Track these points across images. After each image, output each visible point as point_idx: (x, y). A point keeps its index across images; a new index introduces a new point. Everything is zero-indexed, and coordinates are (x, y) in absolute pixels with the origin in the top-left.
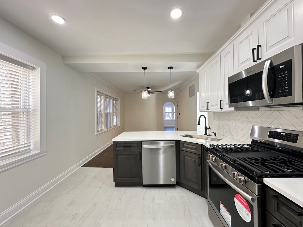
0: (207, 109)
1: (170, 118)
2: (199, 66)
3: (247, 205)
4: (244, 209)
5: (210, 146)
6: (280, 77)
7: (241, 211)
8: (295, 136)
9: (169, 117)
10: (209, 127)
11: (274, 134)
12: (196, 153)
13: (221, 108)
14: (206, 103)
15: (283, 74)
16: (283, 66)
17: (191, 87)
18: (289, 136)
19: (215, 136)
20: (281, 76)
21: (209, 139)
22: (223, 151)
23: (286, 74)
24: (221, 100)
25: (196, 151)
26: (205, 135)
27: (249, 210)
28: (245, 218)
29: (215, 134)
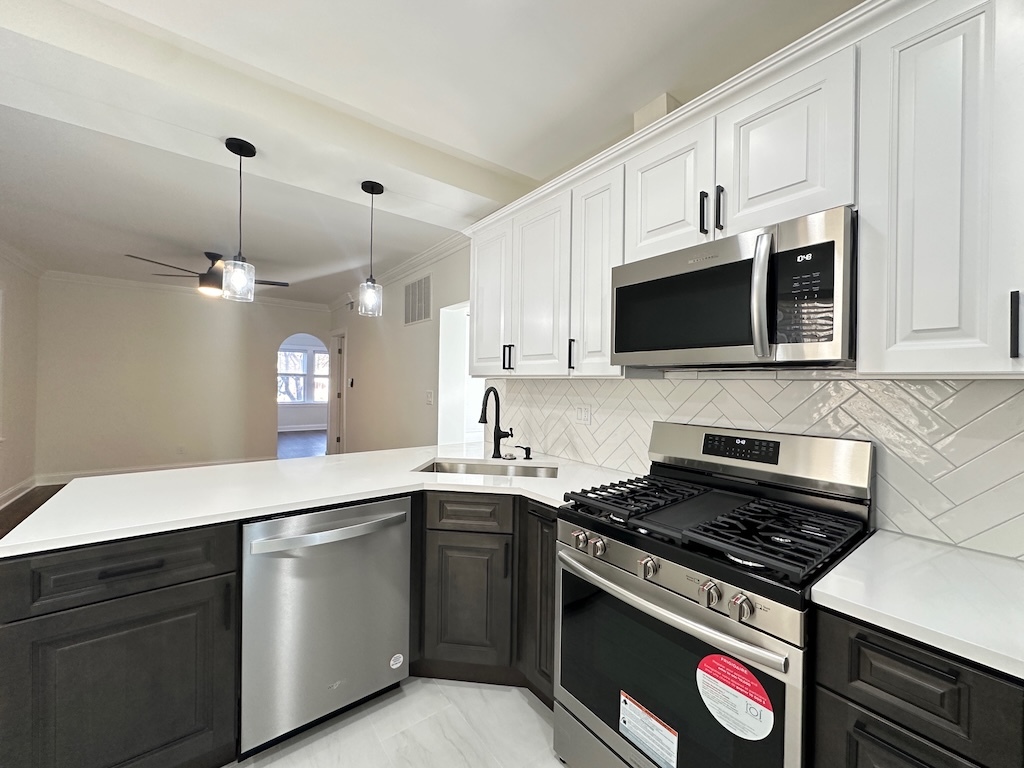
0: (510, 368)
1: (292, 397)
2: (477, 215)
3: (757, 684)
4: (741, 700)
5: (567, 498)
6: (796, 285)
7: (727, 710)
8: (772, 445)
9: (287, 392)
10: (511, 429)
11: (716, 443)
12: (497, 531)
13: (570, 367)
14: (505, 346)
15: (806, 280)
16: (808, 257)
17: (414, 284)
18: (757, 448)
19: (528, 457)
20: (801, 284)
21: (511, 470)
22: (631, 511)
23: (815, 279)
24: (571, 341)
25: (495, 524)
26: (493, 457)
27: (766, 699)
28: (743, 729)
29: (528, 451)
